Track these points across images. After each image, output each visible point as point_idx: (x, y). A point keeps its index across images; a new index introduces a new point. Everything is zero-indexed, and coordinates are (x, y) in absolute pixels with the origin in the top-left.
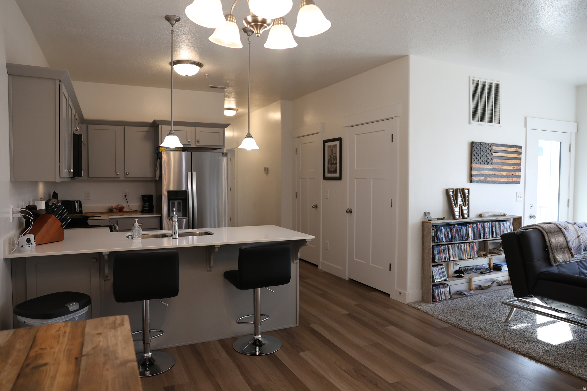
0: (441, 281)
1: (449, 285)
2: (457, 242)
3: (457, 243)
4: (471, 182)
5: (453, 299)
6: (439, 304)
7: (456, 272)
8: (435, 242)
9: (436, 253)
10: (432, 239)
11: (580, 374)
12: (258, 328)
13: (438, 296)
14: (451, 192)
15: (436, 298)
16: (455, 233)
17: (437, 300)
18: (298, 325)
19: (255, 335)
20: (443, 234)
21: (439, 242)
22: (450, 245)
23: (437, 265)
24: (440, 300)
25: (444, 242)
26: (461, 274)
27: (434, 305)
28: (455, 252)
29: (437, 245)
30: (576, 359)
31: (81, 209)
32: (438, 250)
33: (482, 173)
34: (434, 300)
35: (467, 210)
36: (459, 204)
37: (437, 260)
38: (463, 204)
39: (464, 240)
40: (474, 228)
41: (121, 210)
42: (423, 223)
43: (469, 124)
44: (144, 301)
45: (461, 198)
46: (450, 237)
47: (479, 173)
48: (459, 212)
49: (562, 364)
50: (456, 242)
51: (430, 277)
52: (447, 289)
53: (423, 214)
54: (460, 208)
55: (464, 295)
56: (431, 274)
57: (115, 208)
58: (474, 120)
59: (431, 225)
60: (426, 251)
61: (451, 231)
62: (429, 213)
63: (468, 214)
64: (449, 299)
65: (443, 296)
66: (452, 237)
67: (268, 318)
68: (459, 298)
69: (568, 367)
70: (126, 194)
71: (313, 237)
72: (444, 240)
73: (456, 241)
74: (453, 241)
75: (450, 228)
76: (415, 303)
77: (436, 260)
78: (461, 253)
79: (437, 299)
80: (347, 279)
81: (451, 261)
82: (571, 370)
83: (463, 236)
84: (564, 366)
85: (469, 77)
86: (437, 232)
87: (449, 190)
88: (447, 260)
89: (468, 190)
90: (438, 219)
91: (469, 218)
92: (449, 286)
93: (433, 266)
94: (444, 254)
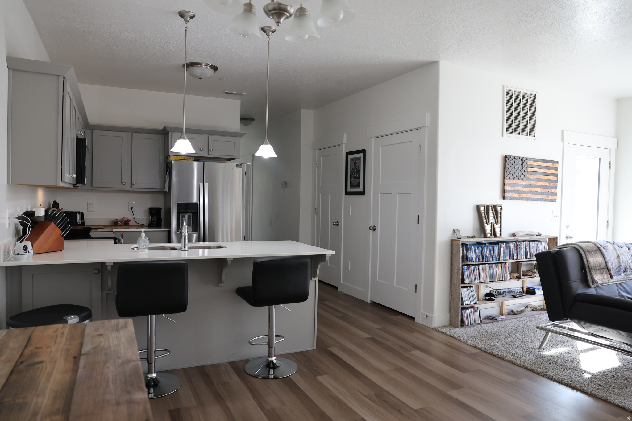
0: (471, 304)
1: (480, 309)
2: (488, 262)
3: (488, 264)
4: (504, 198)
5: (484, 324)
6: (468, 329)
7: (487, 295)
8: (464, 262)
9: (466, 273)
10: (461, 258)
11: (619, 402)
12: (272, 349)
13: (468, 320)
14: (482, 209)
15: (465, 322)
16: (486, 252)
17: (466, 325)
18: (315, 348)
19: (269, 357)
20: (473, 253)
21: (469, 262)
22: (480, 265)
23: (466, 287)
24: (470, 324)
25: (474, 262)
26: (492, 297)
27: (462, 330)
28: (486, 273)
29: (466, 265)
30: (614, 387)
31: (83, 222)
32: (468, 270)
33: (515, 189)
34: (462, 324)
35: (500, 228)
36: (490, 222)
37: (466, 282)
38: (495, 221)
39: (496, 261)
40: (507, 248)
41: (126, 223)
42: (452, 241)
43: (503, 136)
44: (150, 316)
45: (493, 216)
46: (481, 256)
47: (513, 189)
48: (491, 230)
49: (600, 391)
51: (459, 299)
52: (477, 313)
53: (452, 231)
54: (491, 225)
55: (495, 320)
56: (460, 297)
57: (120, 221)
58: (507, 132)
59: (461, 244)
60: (455, 271)
61: (482, 250)
62: (459, 231)
63: (500, 233)
64: (478, 324)
65: (473, 320)
66: (483, 257)
67: (283, 339)
68: (489, 323)
69: (607, 395)
70: (132, 207)
71: (334, 252)
72: (474, 260)
74: (484, 261)
75: (481, 247)
76: (442, 327)
78: (492, 275)
80: (369, 302)
81: (482, 282)
82: (609, 398)
83: (495, 256)
84: (601, 394)
85: (503, 86)
86: (467, 250)
87: (480, 206)
88: (477, 282)
89: (501, 206)
90: (468, 237)
91: (502, 236)
93: (462, 287)
94: (474, 275)
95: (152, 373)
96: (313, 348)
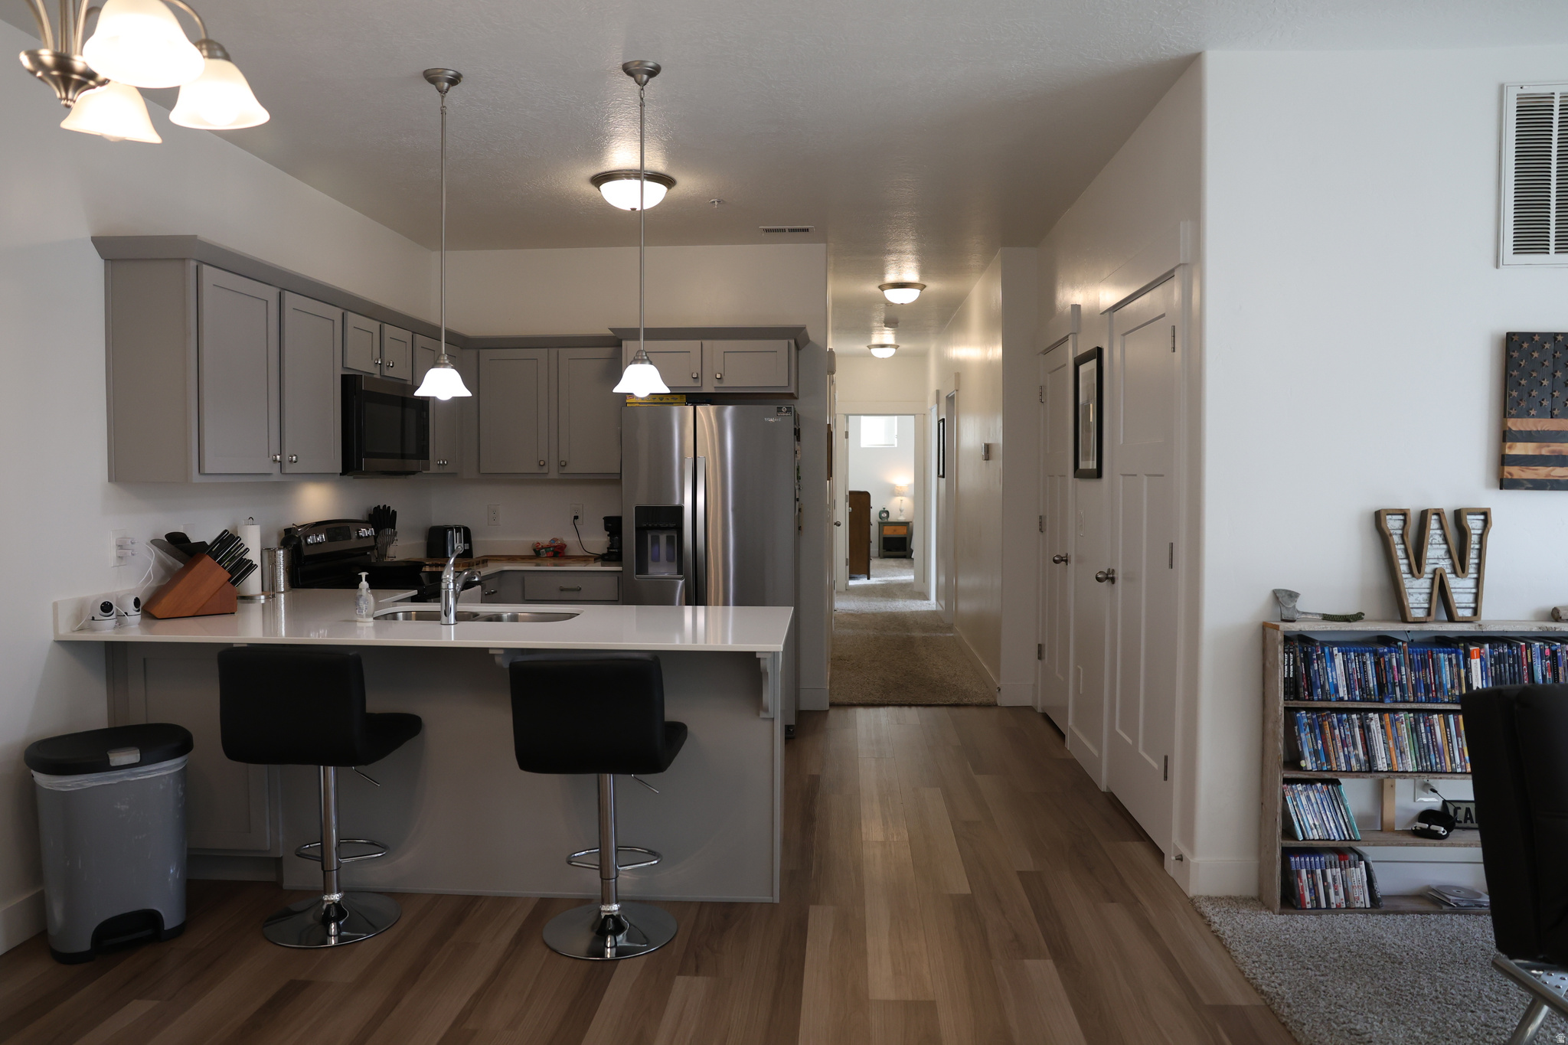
0: (1329, 840)
1: (1370, 859)
2: (1408, 706)
3: (1409, 711)
4: (1505, 484)
5: (1386, 913)
6: (1300, 921)
8: (1297, 698)
9: (1305, 737)
10: (1281, 685)
12: (609, 883)
13: (1314, 889)
14: (1393, 524)
15: (1303, 897)
16: (1399, 671)
17: (1309, 906)
18: (777, 900)
19: (603, 903)
20: (1337, 672)
21: (1319, 700)
22: (1371, 715)
23: (1309, 782)
24: (1323, 904)
25: (1341, 699)
26: (1434, 827)
27: (1280, 919)
28: (1396, 741)
29: (1308, 710)
31: (467, 547)
32: (1317, 728)
33: (1561, 451)
34: (1290, 900)
35: (1474, 591)
36: (1428, 569)
37: (1308, 763)
38: (1453, 566)
39: (1448, 703)
40: (1499, 660)
41: (558, 552)
42: (1265, 628)
43: (1497, 267)
45: (1445, 546)
46: (1372, 682)
47: (1545, 451)
48: (1431, 594)
50: (1401, 706)
51: (1276, 820)
52: (1358, 874)
53: (1264, 596)
54: (1433, 579)
55: (1445, 908)
56: (1279, 810)
57: (543, 548)
58: (1518, 250)
59: (1280, 637)
60: (1270, 726)
61: (1377, 664)
62: (1293, 596)
63: (1473, 605)
64: (1363, 911)
65: (1337, 894)
66: (1381, 686)
67: (656, 862)
68: (1414, 912)
70: (576, 515)
72: (1343, 692)
73: (1404, 701)
74: (1387, 700)
75: (1375, 653)
76: (1213, 900)
77: (1303, 763)
78: (1424, 750)
79: (1308, 898)
80: (1104, 789)
81: (1377, 771)
83: (1440, 686)
85: (1502, 88)
86: (1308, 661)
88: (1355, 767)
89: (1486, 514)
90: (1327, 618)
91: (1480, 618)
92: (1367, 865)
93: (1288, 781)
94: (1344, 744)
95: (331, 892)
96: (767, 899)
